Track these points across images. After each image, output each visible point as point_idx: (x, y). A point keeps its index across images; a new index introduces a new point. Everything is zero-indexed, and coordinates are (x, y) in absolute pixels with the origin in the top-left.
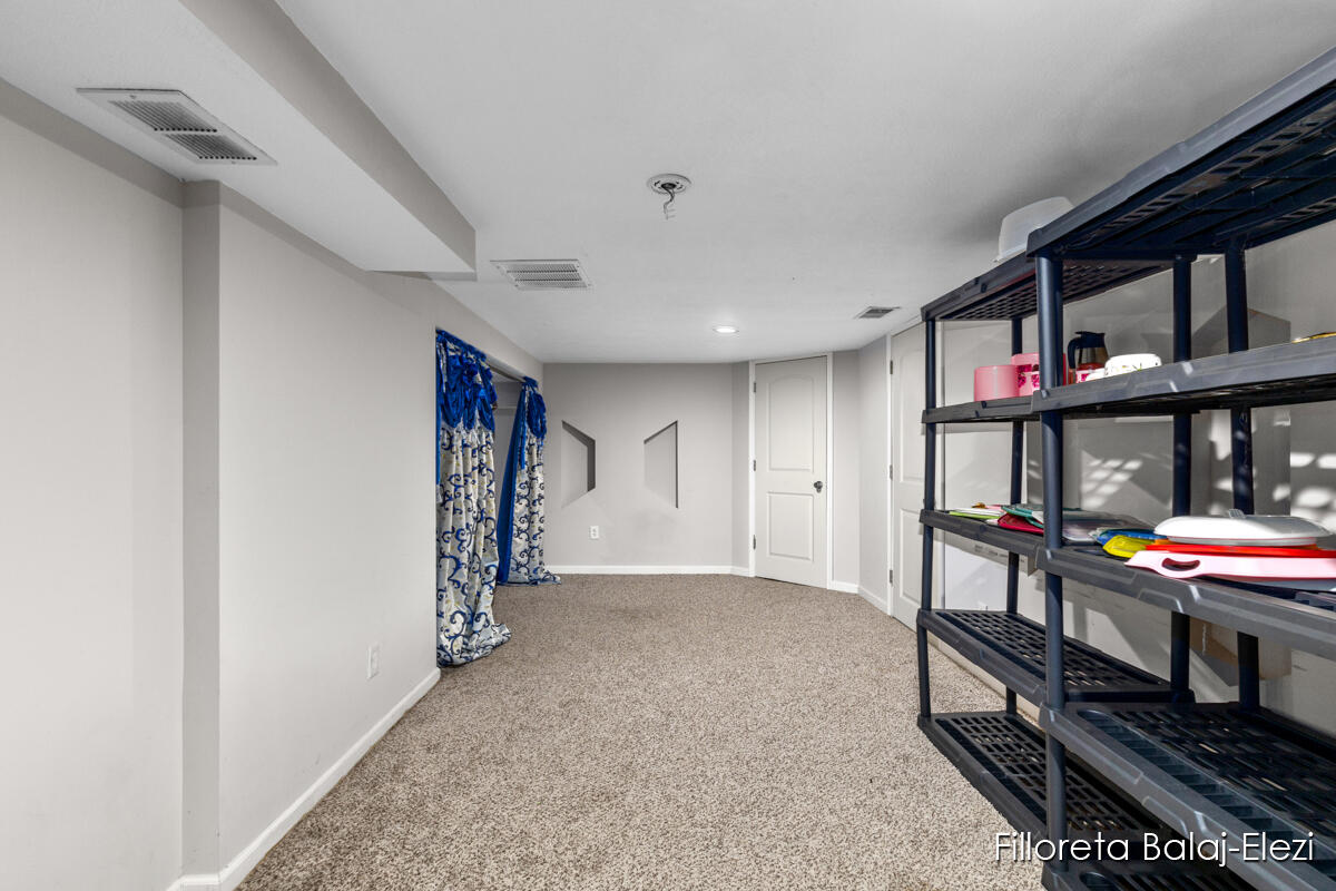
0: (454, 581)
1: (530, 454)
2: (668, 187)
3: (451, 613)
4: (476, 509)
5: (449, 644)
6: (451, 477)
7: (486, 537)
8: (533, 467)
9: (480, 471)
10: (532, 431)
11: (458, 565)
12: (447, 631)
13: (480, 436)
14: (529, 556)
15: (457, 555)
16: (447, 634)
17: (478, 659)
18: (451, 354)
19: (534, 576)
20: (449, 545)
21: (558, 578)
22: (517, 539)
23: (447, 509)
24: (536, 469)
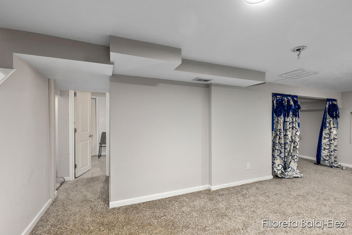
0: (280, 156)
1: (330, 124)
2: (298, 50)
3: (278, 164)
4: (290, 139)
5: (277, 171)
6: (278, 130)
7: (294, 147)
8: (331, 128)
9: (293, 129)
10: (330, 116)
11: (281, 152)
12: (277, 168)
13: (292, 119)
14: (329, 157)
15: (281, 150)
16: (276, 169)
17: (287, 178)
18: (278, 99)
19: (331, 165)
20: (277, 146)
21: (344, 168)
22: (324, 151)
23: (277, 138)
24: (332, 129)
